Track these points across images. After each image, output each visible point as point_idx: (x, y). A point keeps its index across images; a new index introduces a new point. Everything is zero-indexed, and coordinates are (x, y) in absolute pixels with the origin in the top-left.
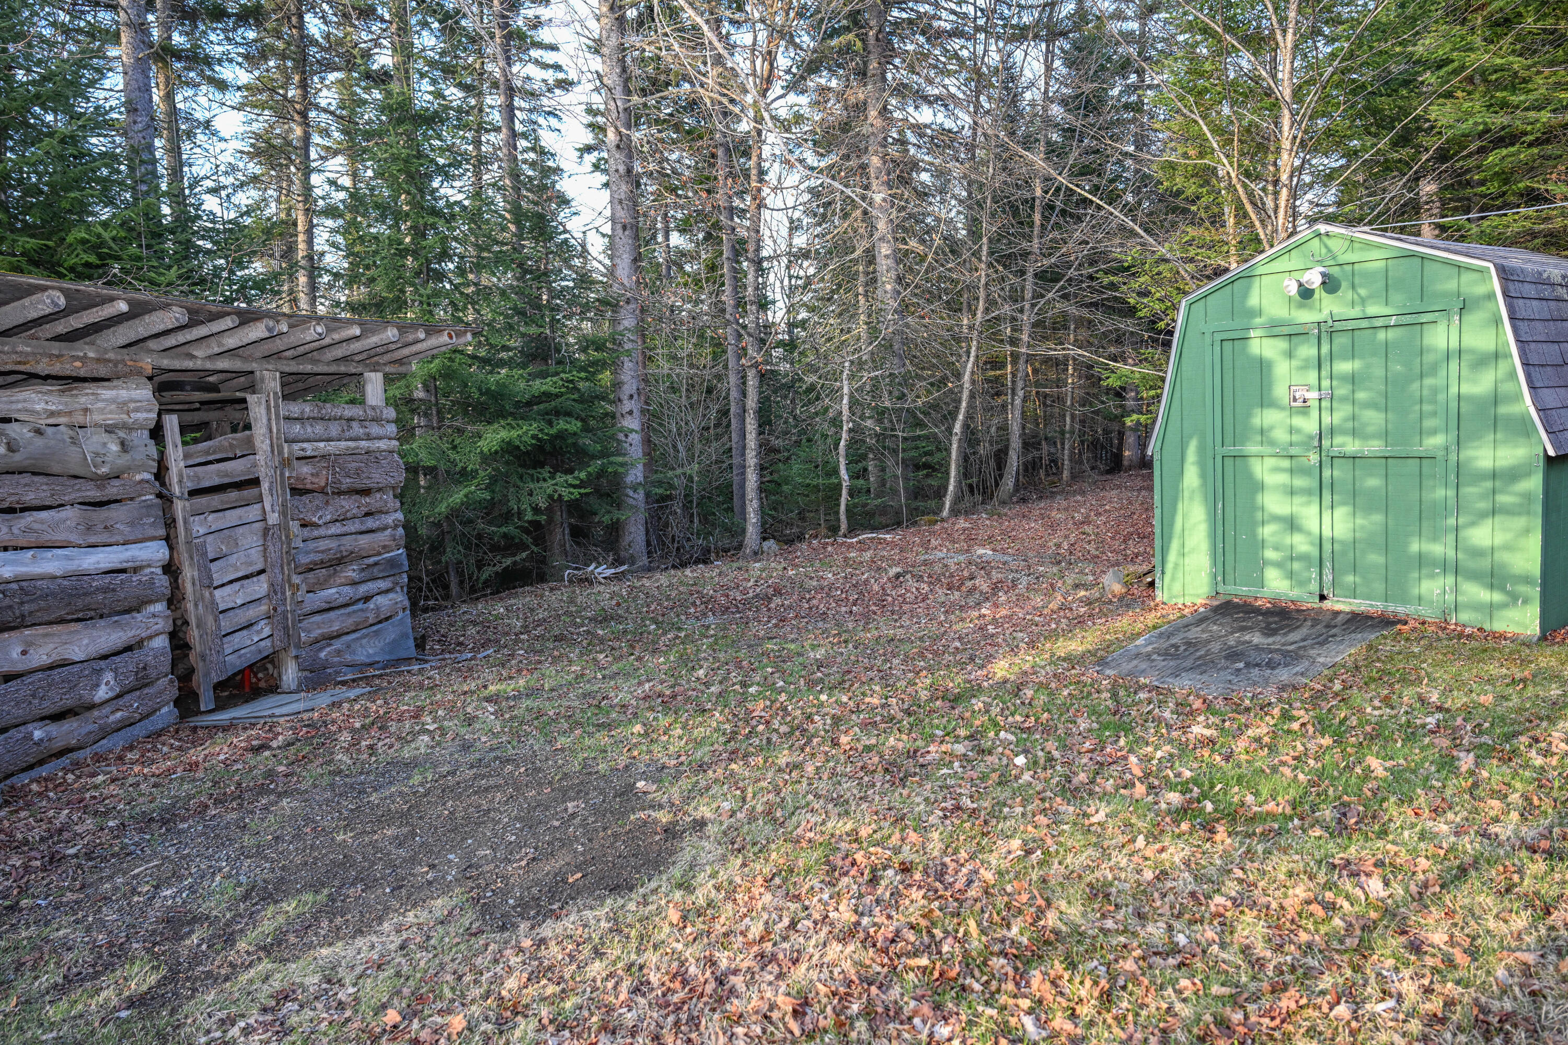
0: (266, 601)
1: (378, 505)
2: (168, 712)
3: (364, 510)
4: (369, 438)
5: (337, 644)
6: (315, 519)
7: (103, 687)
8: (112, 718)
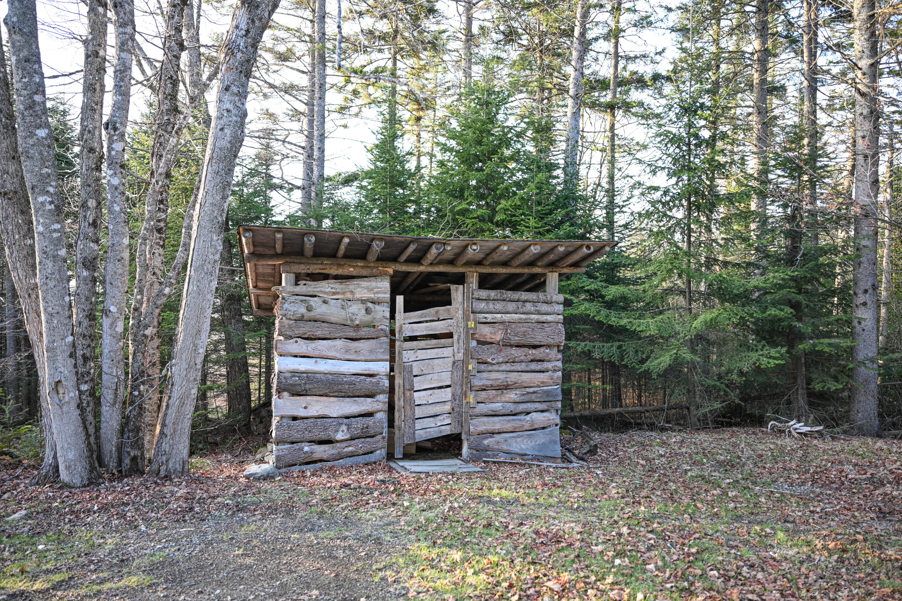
0: (449, 403)
1: (541, 355)
2: (381, 453)
3: (530, 358)
4: (539, 313)
5: (497, 437)
6: (489, 360)
7: (340, 432)
8: (346, 450)
